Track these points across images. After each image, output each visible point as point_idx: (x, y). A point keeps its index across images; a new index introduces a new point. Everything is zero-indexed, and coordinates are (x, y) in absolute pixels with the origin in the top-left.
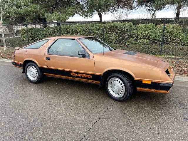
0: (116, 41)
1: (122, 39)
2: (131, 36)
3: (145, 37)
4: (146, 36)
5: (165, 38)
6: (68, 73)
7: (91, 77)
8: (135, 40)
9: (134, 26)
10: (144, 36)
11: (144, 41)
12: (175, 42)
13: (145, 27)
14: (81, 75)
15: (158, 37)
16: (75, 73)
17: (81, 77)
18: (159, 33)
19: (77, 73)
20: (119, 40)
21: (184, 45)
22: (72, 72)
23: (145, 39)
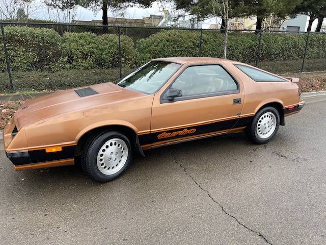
0: (28, 66)
1: (41, 60)
2: (58, 55)
3: (85, 56)
4: (87, 55)
5: (115, 57)
8: (68, 62)
9: (58, 36)
11: (86, 63)
12: (130, 63)
13: (81, 38)
15: (105, 57)
18: (105, 49)
20: (35, 63)
23: (86, 58)
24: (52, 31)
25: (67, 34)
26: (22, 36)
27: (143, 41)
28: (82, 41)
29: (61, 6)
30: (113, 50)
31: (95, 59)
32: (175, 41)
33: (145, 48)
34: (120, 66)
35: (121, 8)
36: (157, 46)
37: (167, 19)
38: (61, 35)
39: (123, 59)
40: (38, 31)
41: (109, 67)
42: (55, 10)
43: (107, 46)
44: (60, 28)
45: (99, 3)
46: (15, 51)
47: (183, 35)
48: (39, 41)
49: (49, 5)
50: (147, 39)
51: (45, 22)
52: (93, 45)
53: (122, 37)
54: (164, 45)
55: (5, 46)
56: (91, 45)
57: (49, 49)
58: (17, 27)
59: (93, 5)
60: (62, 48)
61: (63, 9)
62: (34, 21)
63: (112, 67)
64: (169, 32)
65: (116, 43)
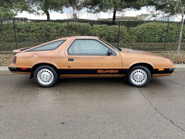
4: (102, 36)
5: (116, 37)
6: (94, 71)
7: (118, 71)
9: (90, 26)
10: (101, 35)
12: (124, 40)
14: (109, 71)
15: (111, 37)
16: (102, 70)
17: (108, 73)
18: (112, 32)
19: (104, 70)
21: (129, 42)
22: (99, 70)
23: (102, 37)
24: (88, 24)
25: (94, 26)
26: (75, 26)
27: (133, 29)
28: (101, 29)
29: (93, 12)
30: (116, 33)
31: (106, 38)
32: (151, 28)
33: (133, 32)
34: (118, 42)
35: (123, 12)
36: (140, 31)
37: (151, 16)
38: (92, 26)
39: (120, 38)
40: (82, 24)
41: (112, 42)
42: (91, 14)
43: (113, 31)
44: (92, 23)
45: (112, 10)
46: (72, 33)
47: (157, 25)
48: (82, 29)
49: (88, 12)
50: (135, 28)
51: (85, 20)
52: (106, 30)
53: (121, 27)
54: (144, 31)
55: (68, 31)
56: (105, 31)
57: (86, 32)
58: (74, 23)
59: (109, 11)
60: (92, 32)
61: (94, 13)
62: (81, 19)
63: (114, 42)
64: (148, 24)
65: (117, 30)
